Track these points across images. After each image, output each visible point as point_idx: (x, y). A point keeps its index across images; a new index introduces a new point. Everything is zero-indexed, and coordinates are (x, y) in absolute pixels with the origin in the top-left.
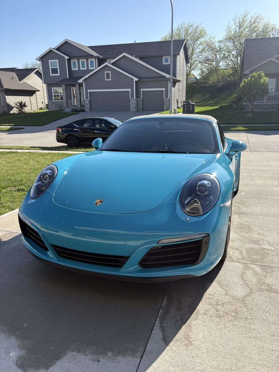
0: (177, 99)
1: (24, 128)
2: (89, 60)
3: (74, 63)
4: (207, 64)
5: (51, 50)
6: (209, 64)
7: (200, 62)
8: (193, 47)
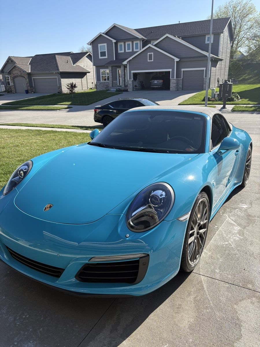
0: (218, 78)
1: (72, 107)
2: (134, 43)
3: (121, 46)
4: (255, 41)
5: (101, 35)
6: (257, 40)
7: (247, 39)
8: (241, 24)
